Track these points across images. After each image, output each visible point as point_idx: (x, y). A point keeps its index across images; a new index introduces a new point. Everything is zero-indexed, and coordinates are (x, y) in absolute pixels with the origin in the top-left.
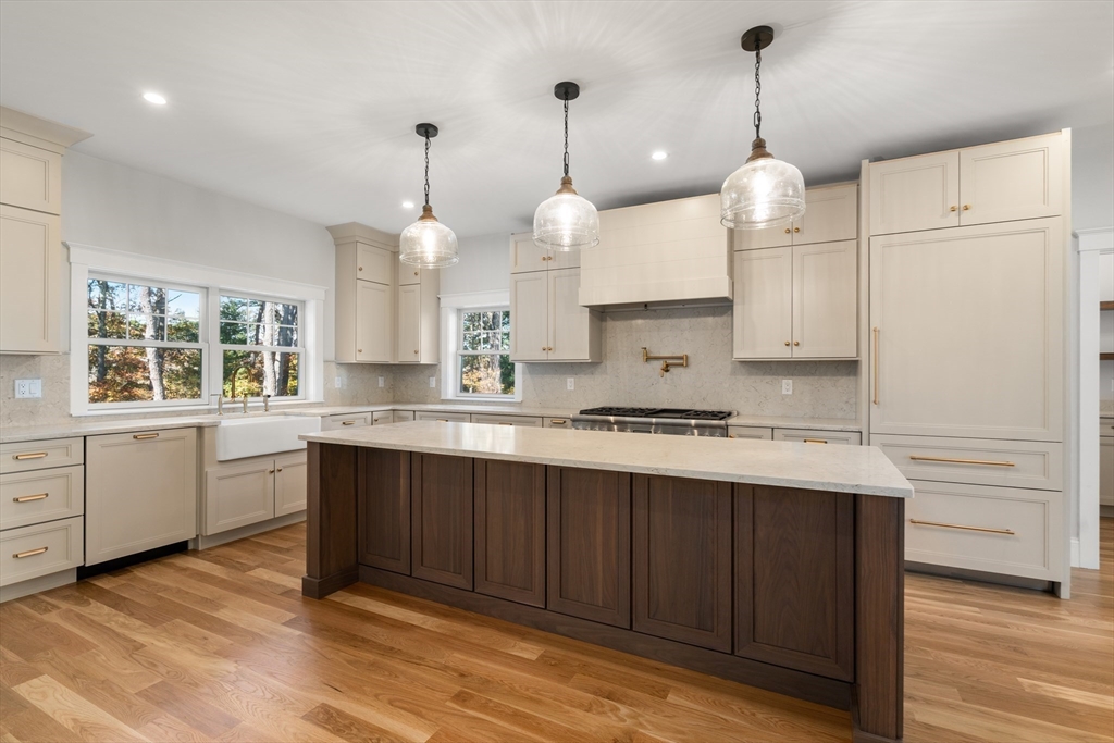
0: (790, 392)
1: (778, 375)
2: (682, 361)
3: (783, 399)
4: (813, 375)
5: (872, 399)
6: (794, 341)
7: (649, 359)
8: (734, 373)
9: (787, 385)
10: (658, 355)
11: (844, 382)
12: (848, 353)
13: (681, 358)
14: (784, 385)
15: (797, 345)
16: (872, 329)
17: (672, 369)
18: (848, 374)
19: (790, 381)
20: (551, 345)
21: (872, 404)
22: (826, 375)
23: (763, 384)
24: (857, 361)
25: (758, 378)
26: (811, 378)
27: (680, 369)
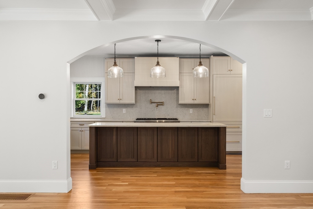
0: (192, 113)
1: (189, 108)
2: (161, 104)
3: (190, 115)
4: (198, 108)
5: (214, 113)
6: (195, 99)
7: (152, 103)
8: (177, 107)
9: (191, 110)
10: (154, 102)
11: (205, 110)
12: (207, 102)
13: (162, 103)
14: (190, 111)
15: (195, 100)
16: (214, 96)
17: (159, 106)
18: (206, 108)
19: (192, 109)
20: (121, 98)
21: (214, 115)
22: (201, 108)
23: (185, 110)
24: (209, 104)
25: (184, 109)
26: (197, 108)
27: (161, 106)
